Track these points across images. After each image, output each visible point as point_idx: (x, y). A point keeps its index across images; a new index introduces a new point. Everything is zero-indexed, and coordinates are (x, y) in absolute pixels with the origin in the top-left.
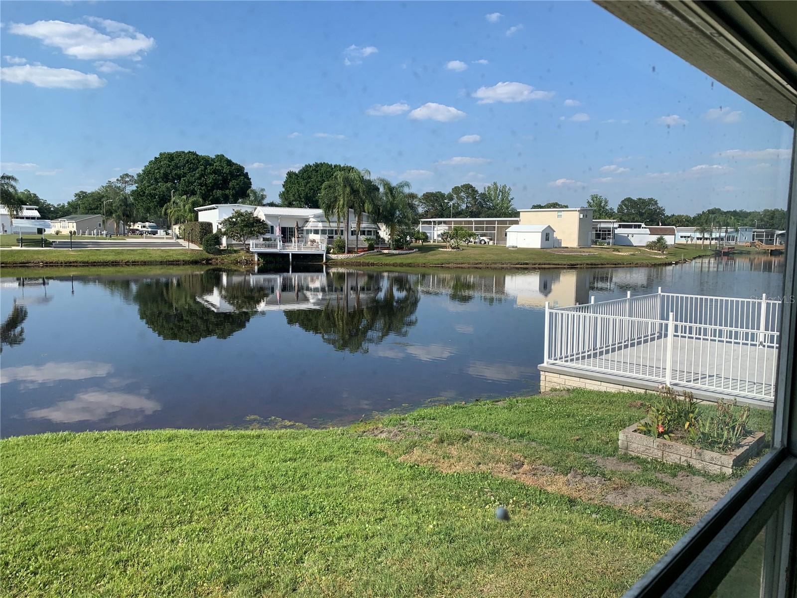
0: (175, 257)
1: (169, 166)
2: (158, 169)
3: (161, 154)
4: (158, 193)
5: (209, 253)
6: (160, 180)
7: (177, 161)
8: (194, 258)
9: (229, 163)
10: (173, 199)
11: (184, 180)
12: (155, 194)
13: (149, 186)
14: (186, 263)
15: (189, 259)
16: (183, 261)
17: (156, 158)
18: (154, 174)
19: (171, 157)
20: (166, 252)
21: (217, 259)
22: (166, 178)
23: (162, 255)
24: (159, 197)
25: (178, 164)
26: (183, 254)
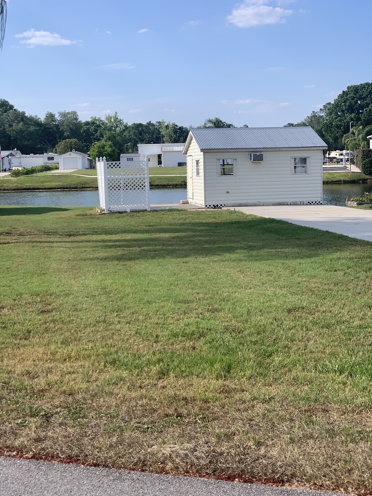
0: (338, 178)
1: (354, 98)
2: (345, 102)
3: (348, 88)
4: (343, 124)
5: (365, 174)
6: (346, 112)
7: (361, 93)
8: (353, 179)
10: (351, 130)
11: (366, 110)
12: (341, 125)
13: (336, 118)
14: (345, 182)
15: (348, 179)
16: (344, 181)
17: (343, 92)
18: (340, 107)
19: (355, 90)
20: (333, 174)
21: (371, 179)
22: (351, 109)
24: (344, 127)
25: (362, 95)
26: (344, 176)
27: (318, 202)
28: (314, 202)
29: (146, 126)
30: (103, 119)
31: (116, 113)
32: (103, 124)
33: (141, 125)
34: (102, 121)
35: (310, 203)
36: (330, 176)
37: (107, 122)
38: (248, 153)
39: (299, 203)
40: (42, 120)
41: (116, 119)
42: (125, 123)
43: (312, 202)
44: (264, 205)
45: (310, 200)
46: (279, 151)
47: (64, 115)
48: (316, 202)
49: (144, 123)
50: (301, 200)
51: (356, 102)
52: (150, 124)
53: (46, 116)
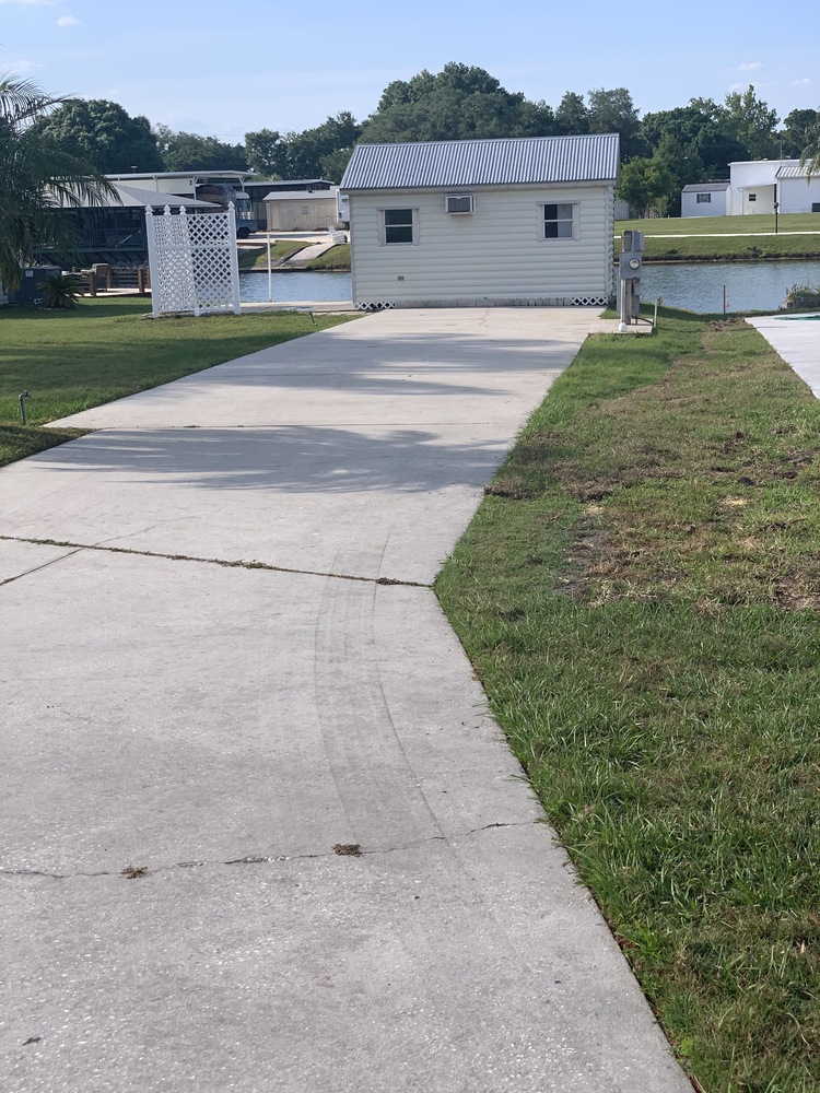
27: (597, 301)
28: (589, 301)
30: (720, 101)
31: (752, 88)
32: (717, 114)
33: (811, 114)
34: (715, 107)
35: (579, 304)
37: (729, 109)
38: (442, 195)
39: (553, 302)
40: (554, 110)
41: (750, 100)
42: (769, 110)
43: (585, 301)
44: (476, 306)
45: (580, 296)
46: (508, 190)
47: (601, 98)
48: (593, 301)
50: (561, 295)
53: (563, 102)
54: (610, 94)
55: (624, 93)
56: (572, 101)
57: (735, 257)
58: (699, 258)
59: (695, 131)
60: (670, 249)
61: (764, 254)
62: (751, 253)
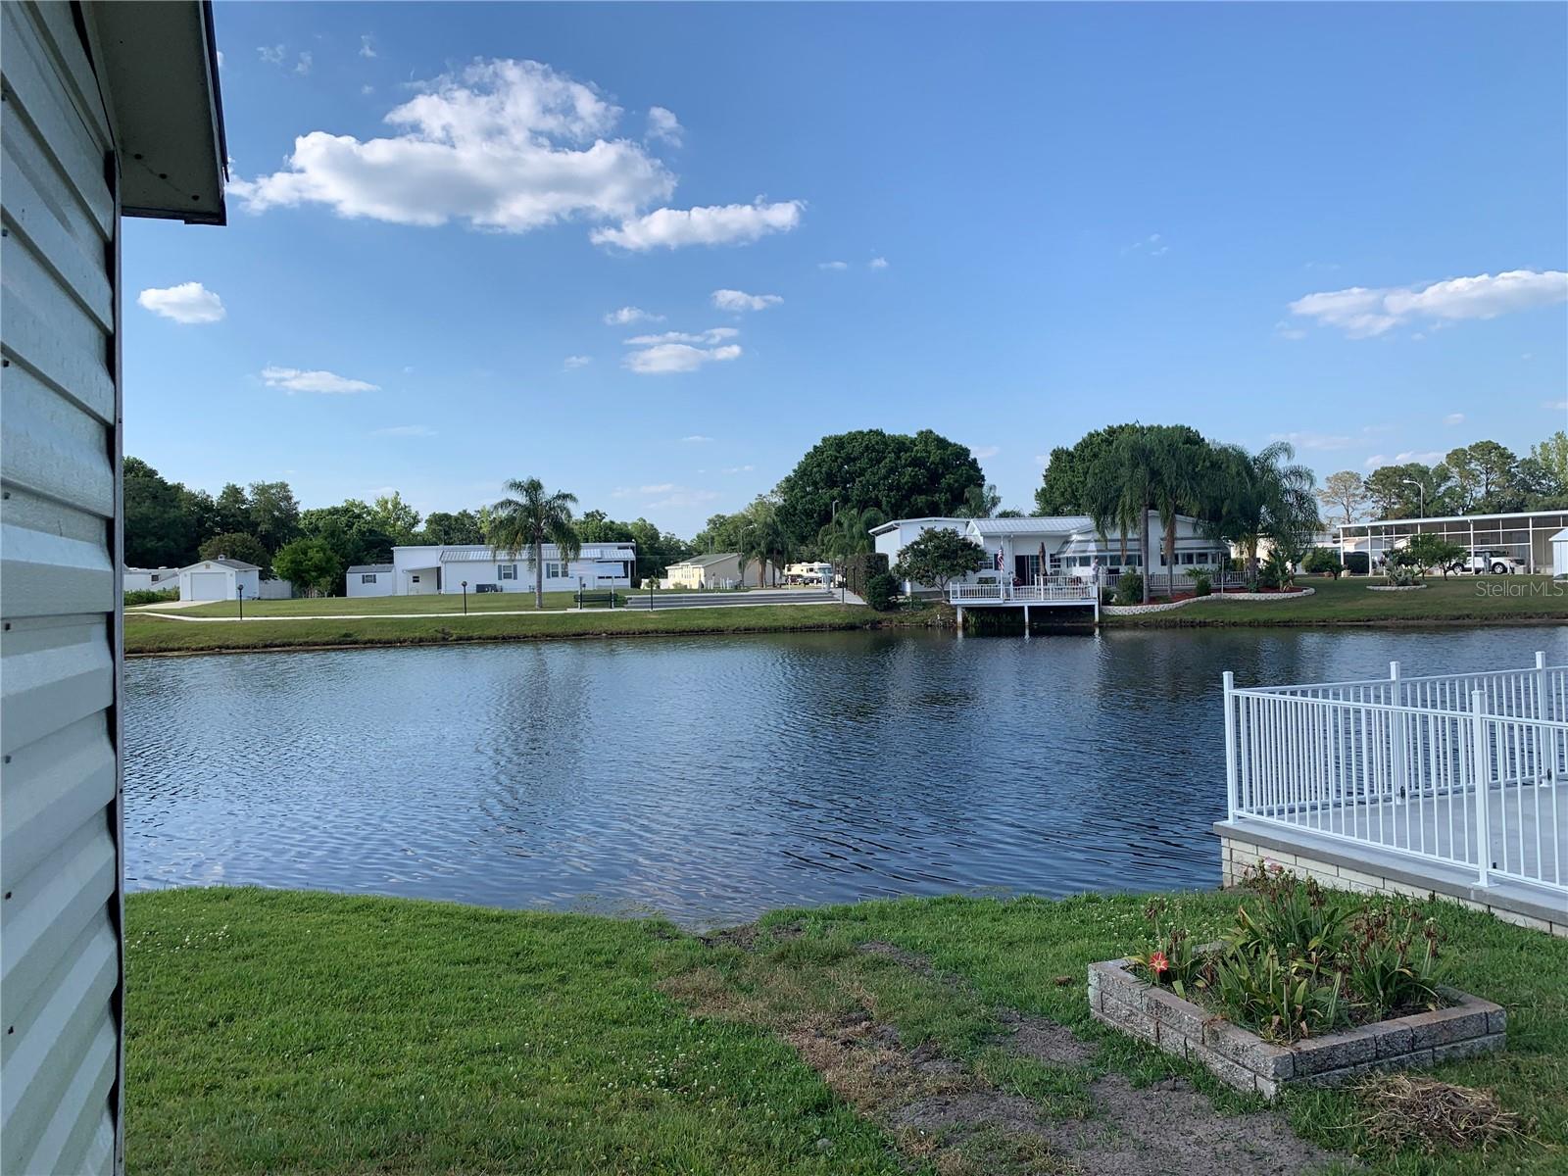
0: (816, 620)
2: (819, 465)
4: (818, 507)
5: (876, 609)
6: (822, 484)
7: (848, 448)
8: (851, 620)
9: (942, 443)
10: (835, 516)
11: (860, 482)
12: (813, 511)
13: (802, 497)
14: (834, 628)
15: (840, 621)
16: (831, 626)
17: (815, 447)
18: (811, 475)
19: (839, 443)
20: (803, 610)
21: (891, 622)
22: (831, 481)
23: (795, 615)
24: (819, 514)
26: (832, 613)
29: (457, 519)
30: (372, 504)
31: (398, 494)
32: (369, 513)
33: (447, 517)
34: (366, 507)
36: (798, 615)
37: (379, 510)
40: (215, 499)
41: (396, 504)
42: (413, 512)
47: (262, 490)
49: (454, 513)
51: (841, 467)
52: (464, 514)
53: (224, 493)
54: (271, 487)
55: (284, 486)
56: (233, 493)
57: (421, 640)
58: (379, 642)
59: (350, 526)
60: (344, 632)
61: (454, 637)
62: (440, 635)
